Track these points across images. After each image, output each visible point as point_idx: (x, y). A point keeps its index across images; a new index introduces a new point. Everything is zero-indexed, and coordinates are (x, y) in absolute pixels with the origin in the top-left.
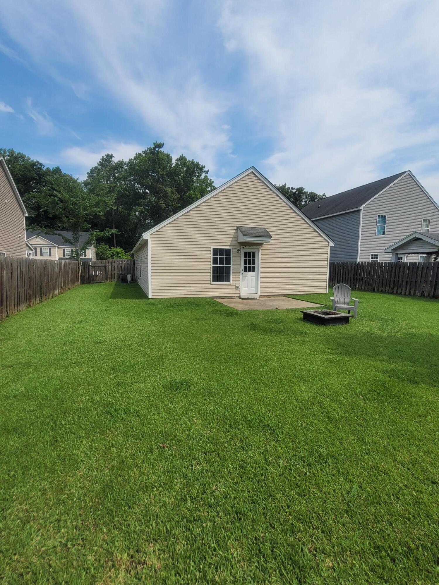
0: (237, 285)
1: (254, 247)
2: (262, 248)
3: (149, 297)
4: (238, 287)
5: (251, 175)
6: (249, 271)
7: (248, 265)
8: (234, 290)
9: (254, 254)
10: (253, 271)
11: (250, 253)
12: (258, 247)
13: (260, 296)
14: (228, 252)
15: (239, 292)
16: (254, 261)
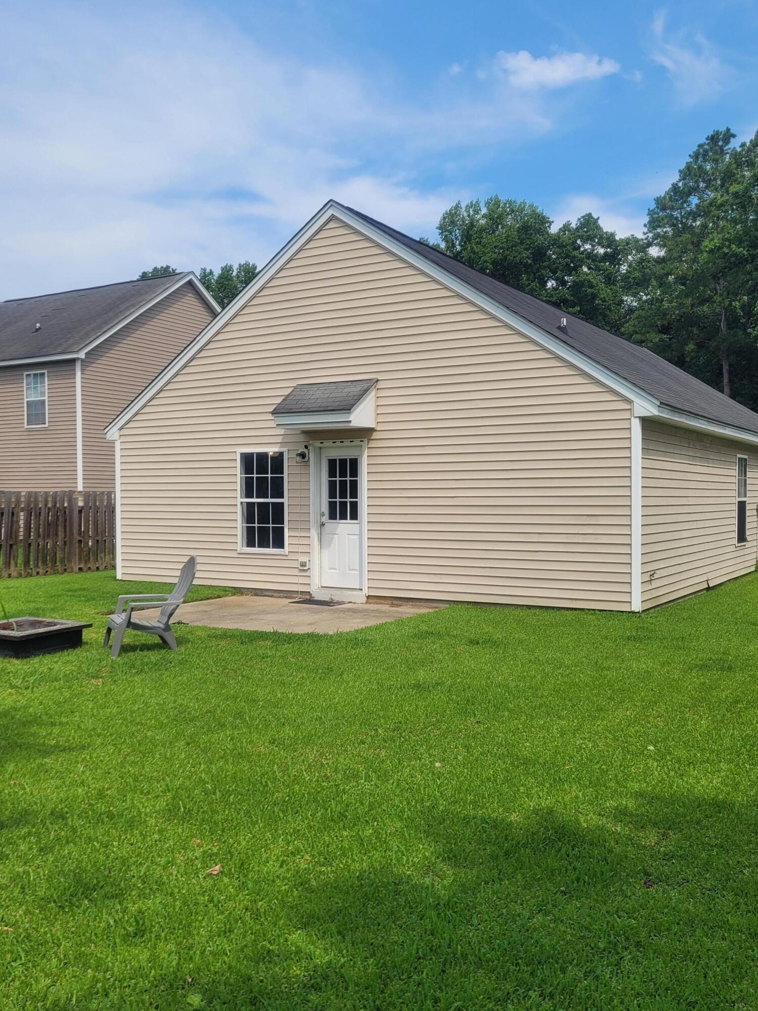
0: (303, 559)
1: (347, 443)
2: (372, 444)
3: (118, 578)
4: (303, 564)
5: (332, 225)
6: (343, 517)
7: (338, 500)
8: (296, 572)
9: (354, 463)
10: (354, 516)
11: (343, 462)
12: (357, 442)
13: (368, 597)
14: (278, 461)
15: (306, 581)
16: (354, 485)
